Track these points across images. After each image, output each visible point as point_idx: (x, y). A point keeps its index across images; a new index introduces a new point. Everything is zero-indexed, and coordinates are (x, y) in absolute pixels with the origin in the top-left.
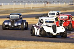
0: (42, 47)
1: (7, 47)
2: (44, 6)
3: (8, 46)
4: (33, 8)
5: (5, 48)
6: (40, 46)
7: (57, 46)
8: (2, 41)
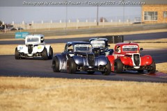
0: (93, 88)
1: (40, 88)
2: (96, 25)
3: (41, 86)
4: (79, 28)
5: (36, 89)
6: (89, 86)
7: (116, 86)
8: (32, 78)
